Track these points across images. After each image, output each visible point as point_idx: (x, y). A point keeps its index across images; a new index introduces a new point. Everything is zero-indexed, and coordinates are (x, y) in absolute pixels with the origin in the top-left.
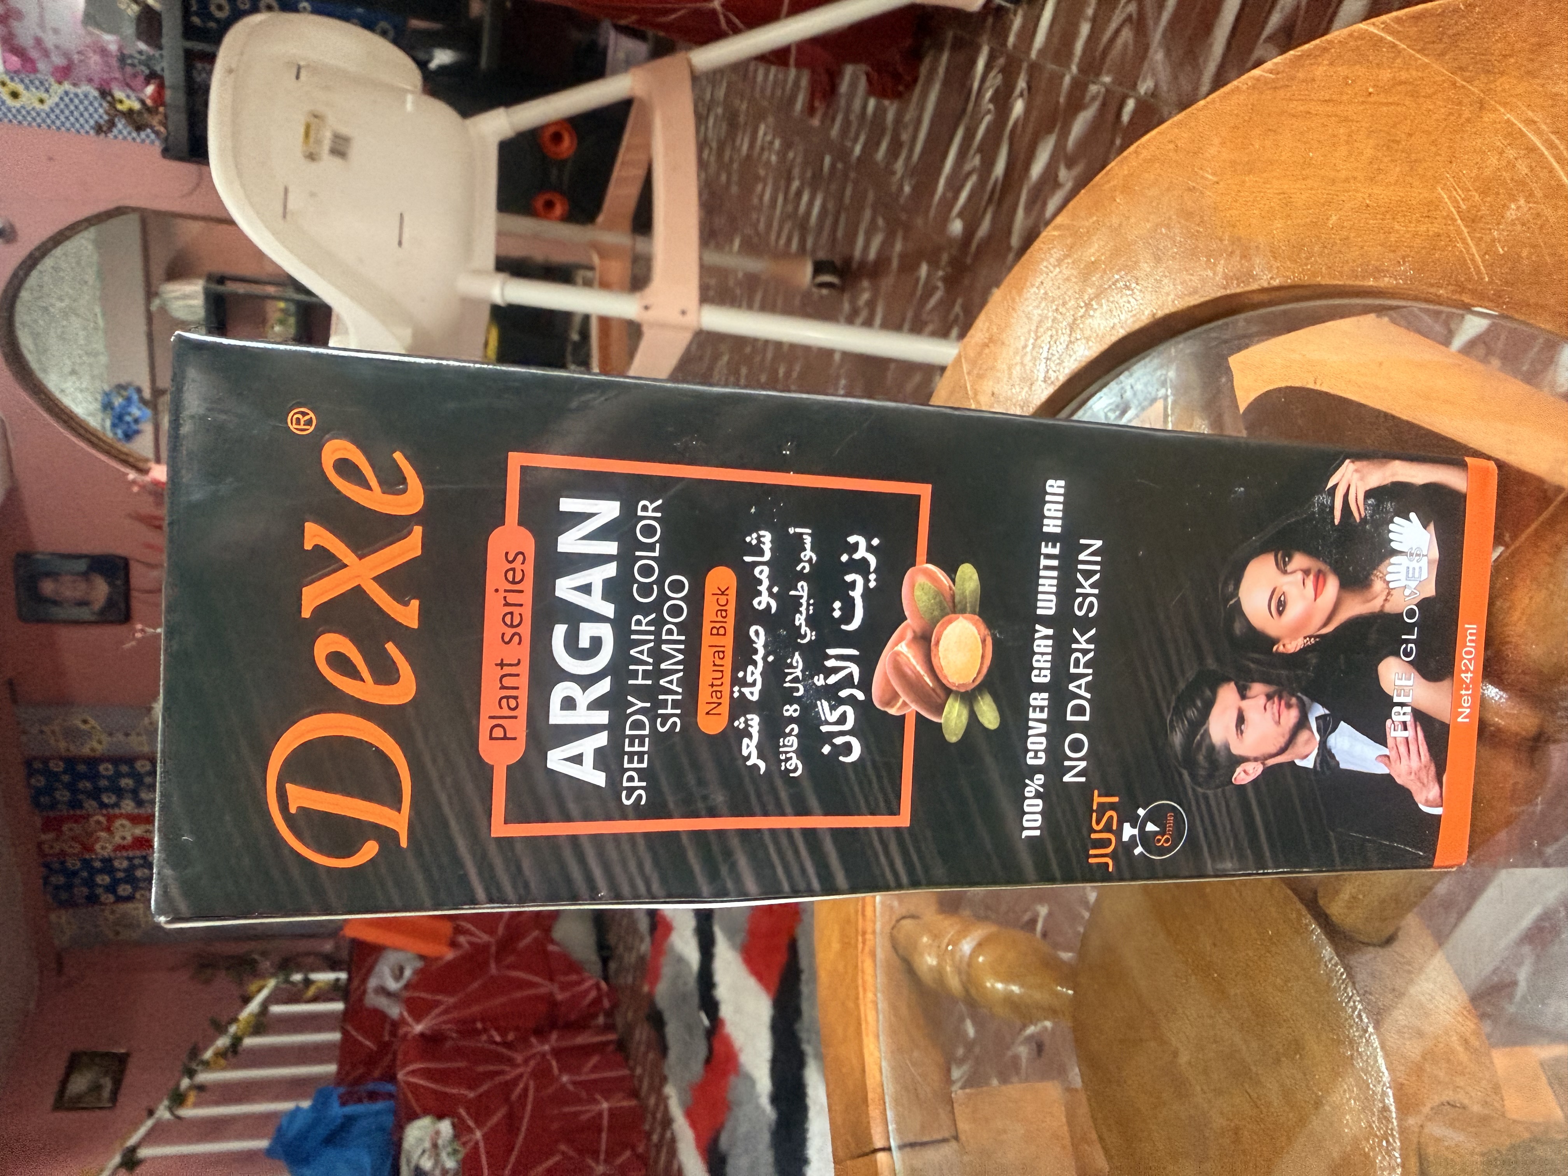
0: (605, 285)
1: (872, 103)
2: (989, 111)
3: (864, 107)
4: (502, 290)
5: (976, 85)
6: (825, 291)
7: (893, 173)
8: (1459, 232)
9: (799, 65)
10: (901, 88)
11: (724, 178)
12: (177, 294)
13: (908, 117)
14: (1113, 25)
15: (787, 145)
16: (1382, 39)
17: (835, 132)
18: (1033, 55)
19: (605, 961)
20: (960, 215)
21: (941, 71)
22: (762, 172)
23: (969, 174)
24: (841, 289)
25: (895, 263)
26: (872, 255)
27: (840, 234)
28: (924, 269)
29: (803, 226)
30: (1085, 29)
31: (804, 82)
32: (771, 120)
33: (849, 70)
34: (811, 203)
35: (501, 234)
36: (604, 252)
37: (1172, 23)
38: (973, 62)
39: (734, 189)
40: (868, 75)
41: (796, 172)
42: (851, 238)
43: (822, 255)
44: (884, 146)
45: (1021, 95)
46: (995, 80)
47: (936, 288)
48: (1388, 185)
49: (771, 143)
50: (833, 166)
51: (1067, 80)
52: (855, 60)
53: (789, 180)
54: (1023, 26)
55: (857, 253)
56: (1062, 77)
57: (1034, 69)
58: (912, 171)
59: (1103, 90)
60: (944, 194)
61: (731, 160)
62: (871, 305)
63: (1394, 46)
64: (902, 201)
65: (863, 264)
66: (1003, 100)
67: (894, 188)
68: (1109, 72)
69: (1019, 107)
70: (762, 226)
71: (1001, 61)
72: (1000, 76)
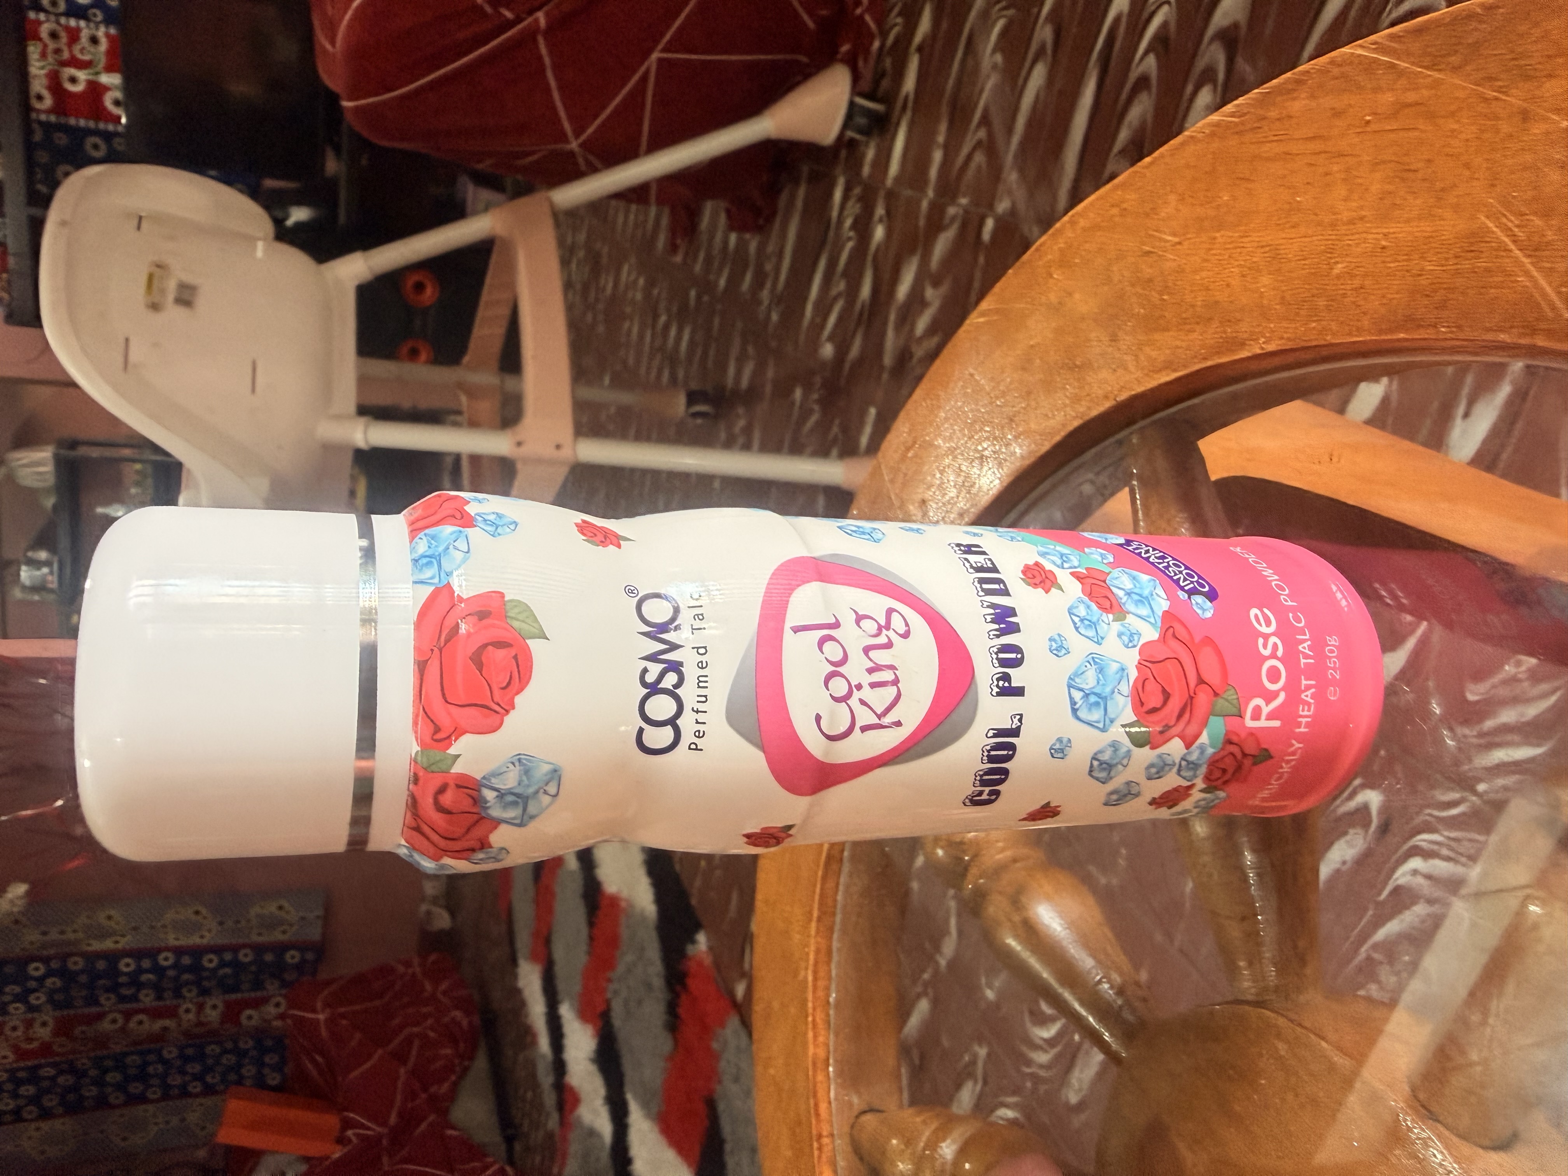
0: (474, 424)
1: (733, 238)
2: (849, 239)
3: (726, 242)
4: (365, 433)
5: (835, 214)
6: (699, 421)
7: (759, 303)
8: (1521, 265)
9: (660, 202)
10: (761, 222)
11: (589, 317)
12: (25, 461)
13: (770, 248)
14: (965, 151)
15: (651, 283)
16: (1375, 60)
17: (698, 268)
18: (889, 182)
19: (509, 1140)
20: (830, 339)
21: (799, 203)
22: (628, 310)
23: (835, 299)
24: (715, 418)
25: (768, 389)
26: (745, 383)
27: (710, 364)
28: (798, 393)
29: (672, 360)
30: (938, 156)
31: (665, 221)
32: (633, 260)
33: (708, 207)
34: (679, 338)
35: (363, 381)
36: (472, 392)
37: (1023, 145)
38: (829, 195)
39: (601, 329)
40: (728, 212)
41: (662, 305)
42: (722, 366)
43: (694, 386)
44: (748, 278)
45: (881, 220)
46: (853, 209)
47: (811, 411)
48: (1408, 221)
49: (635, 282)
50: (699, 297)
51: (925, 204)
52: (713, 197)
53: (656, 317)
54: (877, 156)
55: (730, 381)
56: (918, 202)
57: (891, 195)
58: (777, 300)
59: (961, 212)
60: (813, 319)
61: (597, 300)
62: (748, 431)
63: (1393, 66)
64: (771, 329)
65: (735, 392)
66: (863, 227)
67: (761, 316)
68: (964, 196)
69: (879, 233)
70: (631, 361)
71: (857, 191)
72: (858, 205)
